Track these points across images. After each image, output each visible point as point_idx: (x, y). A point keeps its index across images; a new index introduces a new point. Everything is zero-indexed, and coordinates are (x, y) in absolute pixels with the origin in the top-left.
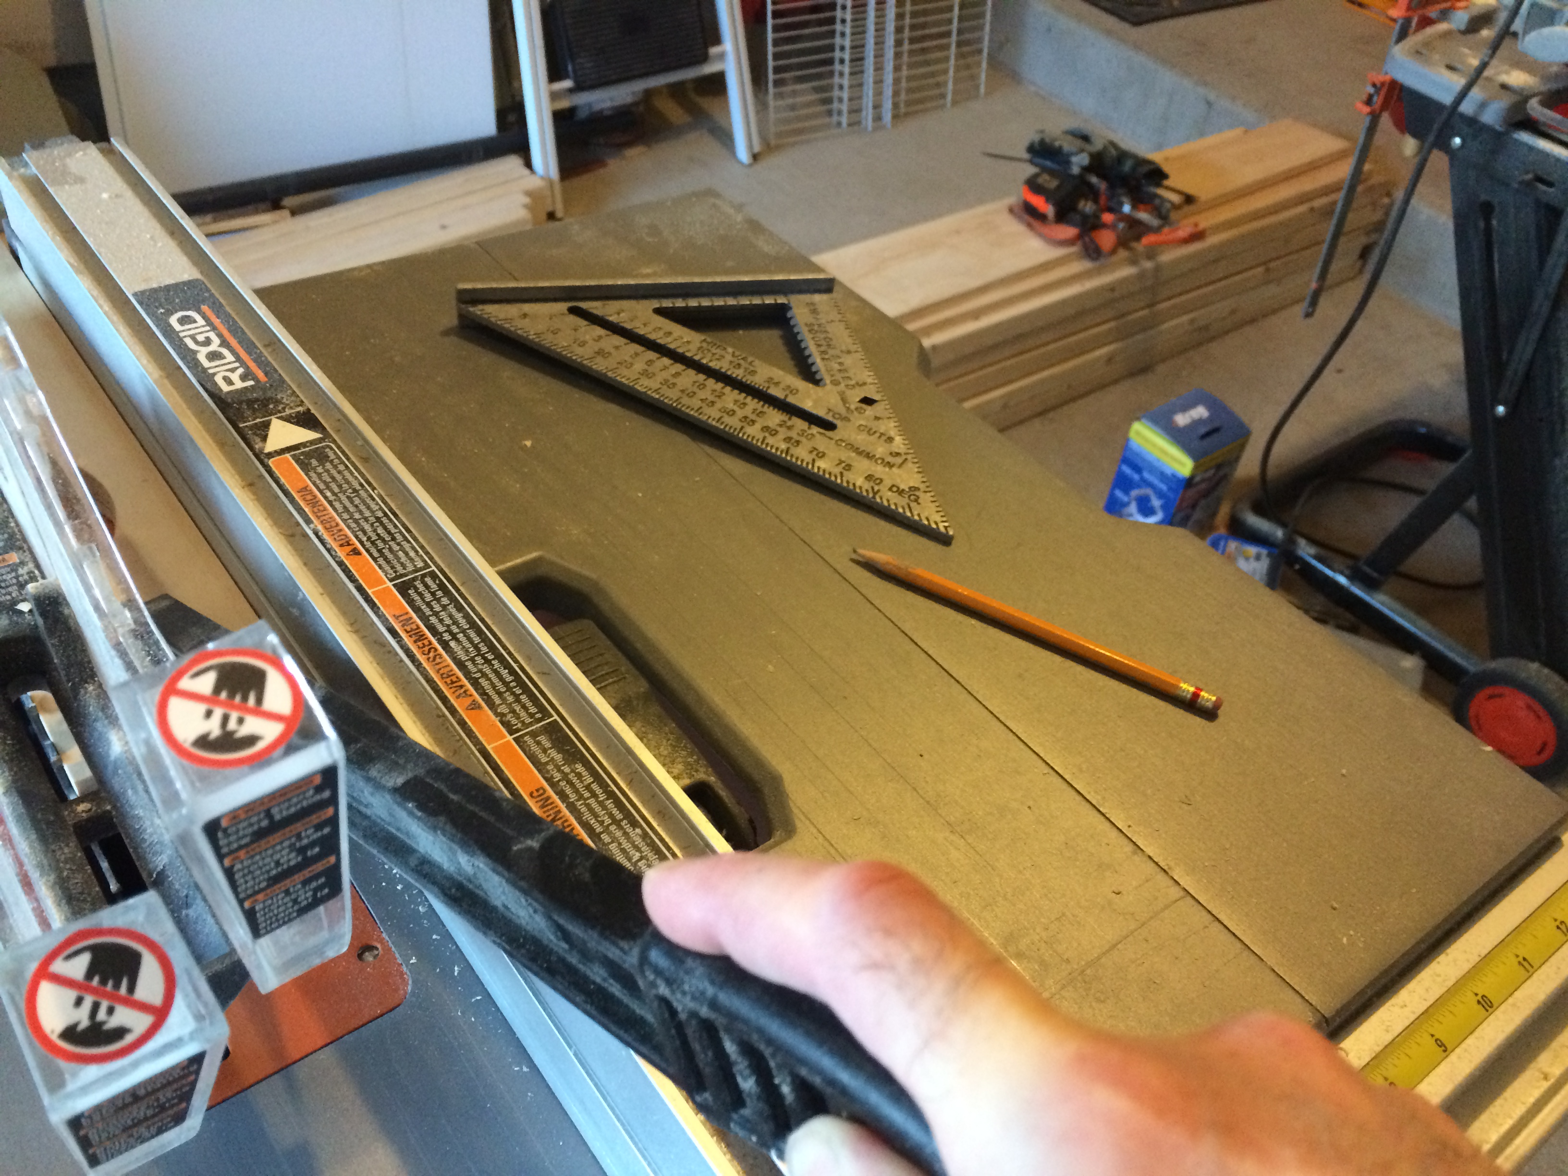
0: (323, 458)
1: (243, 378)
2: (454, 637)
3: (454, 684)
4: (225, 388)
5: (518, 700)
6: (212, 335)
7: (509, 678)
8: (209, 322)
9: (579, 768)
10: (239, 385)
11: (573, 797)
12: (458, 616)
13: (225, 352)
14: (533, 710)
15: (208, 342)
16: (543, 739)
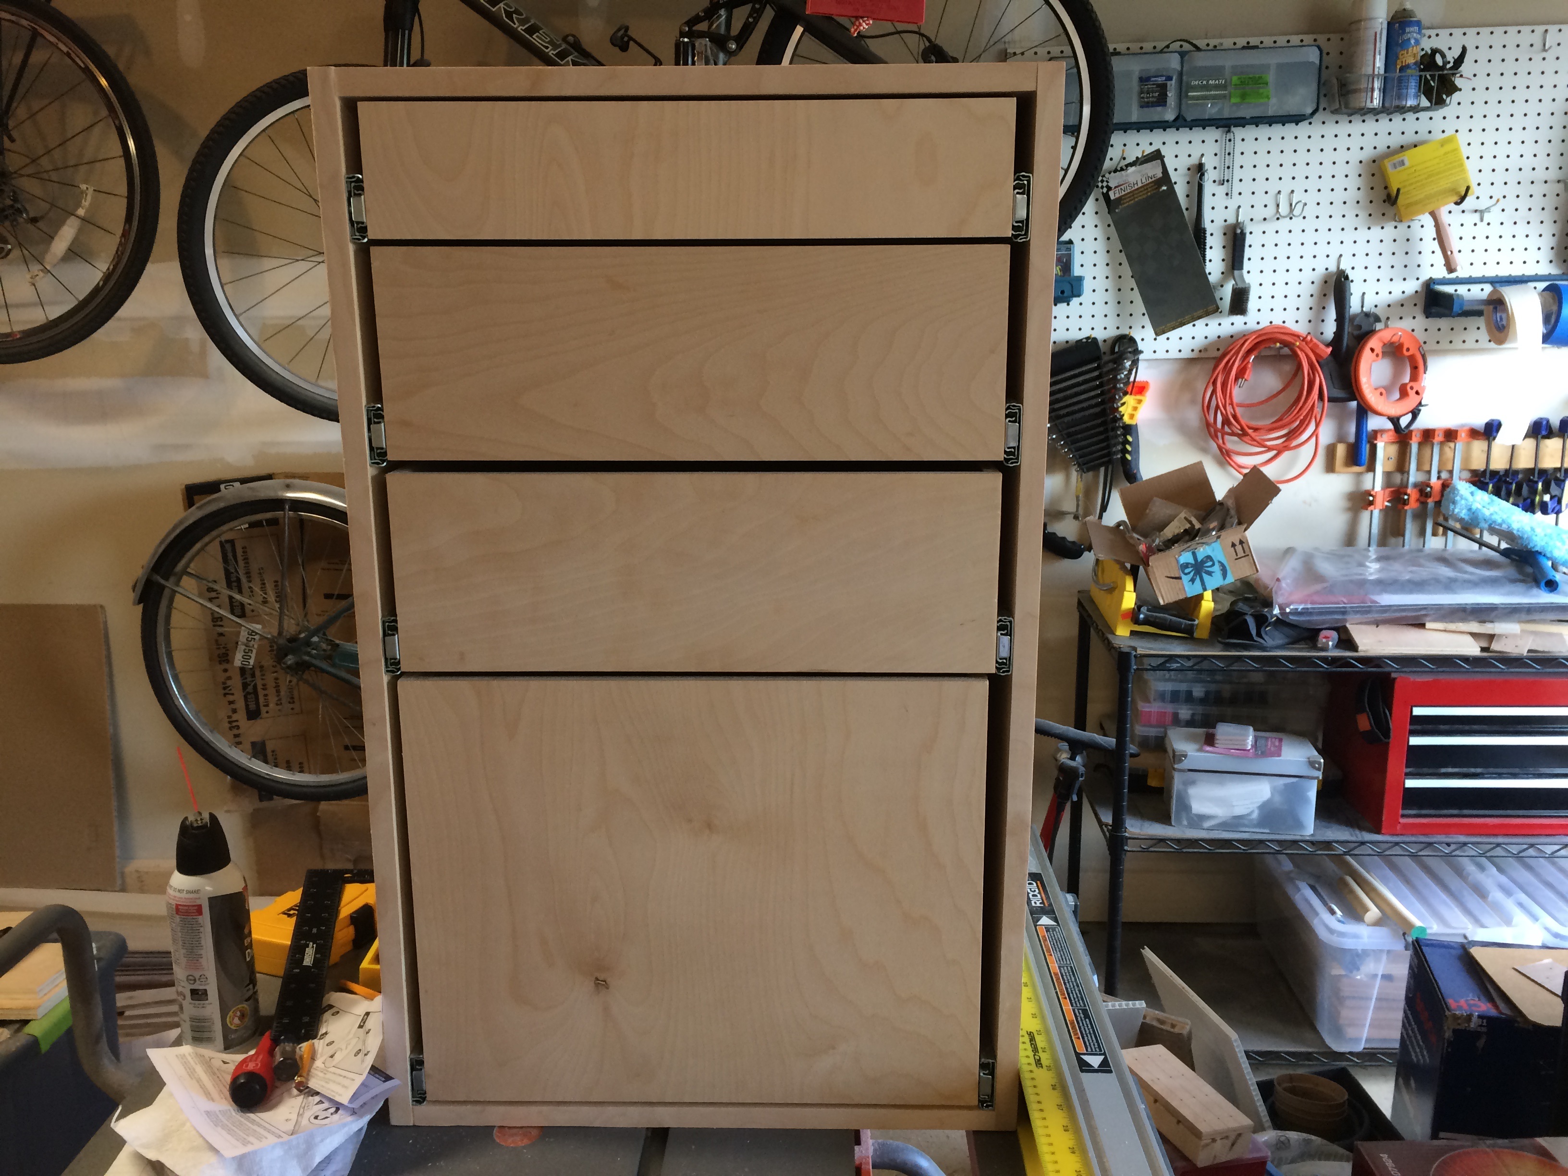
0: (1054, 930)
1: (1040, 903)
2: (1069, 982)
3: (1063, 994)
4: (1033, 904)
5: (1079, 1000)
6: (1037, 890)
7: (1079, 995)
8: (1037, 886)
9: (1087, 1020)
10: (1038, 904)
11: (1081, 1024)
12: (1073, 979)
13: (1039, 895)
14: (1081, 1004)
15: (1035, 891)
16: (1080, 1011)
